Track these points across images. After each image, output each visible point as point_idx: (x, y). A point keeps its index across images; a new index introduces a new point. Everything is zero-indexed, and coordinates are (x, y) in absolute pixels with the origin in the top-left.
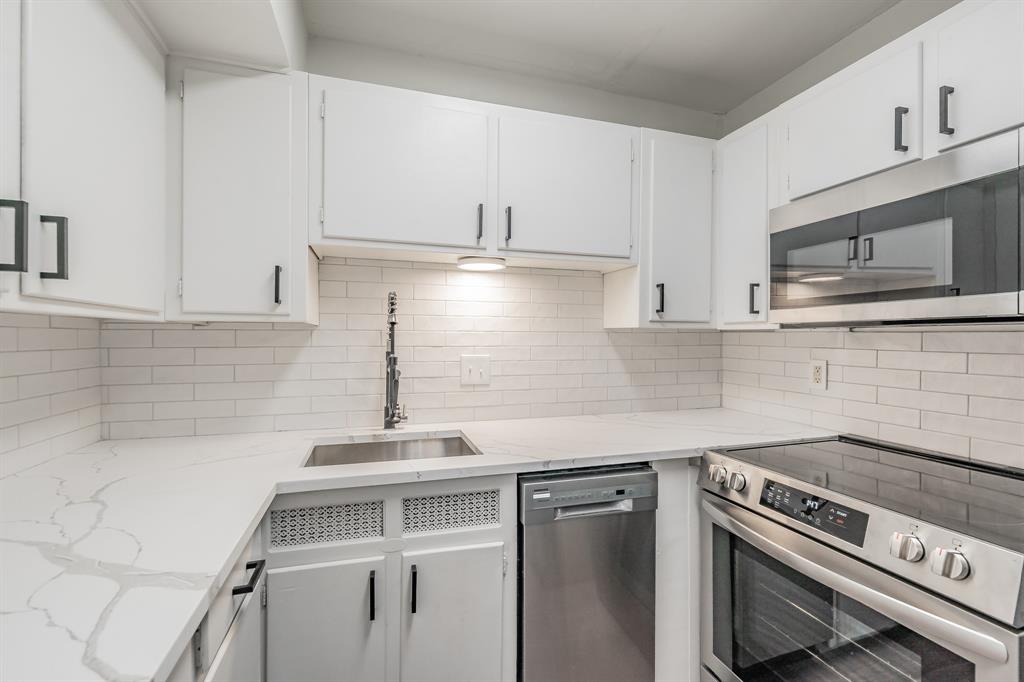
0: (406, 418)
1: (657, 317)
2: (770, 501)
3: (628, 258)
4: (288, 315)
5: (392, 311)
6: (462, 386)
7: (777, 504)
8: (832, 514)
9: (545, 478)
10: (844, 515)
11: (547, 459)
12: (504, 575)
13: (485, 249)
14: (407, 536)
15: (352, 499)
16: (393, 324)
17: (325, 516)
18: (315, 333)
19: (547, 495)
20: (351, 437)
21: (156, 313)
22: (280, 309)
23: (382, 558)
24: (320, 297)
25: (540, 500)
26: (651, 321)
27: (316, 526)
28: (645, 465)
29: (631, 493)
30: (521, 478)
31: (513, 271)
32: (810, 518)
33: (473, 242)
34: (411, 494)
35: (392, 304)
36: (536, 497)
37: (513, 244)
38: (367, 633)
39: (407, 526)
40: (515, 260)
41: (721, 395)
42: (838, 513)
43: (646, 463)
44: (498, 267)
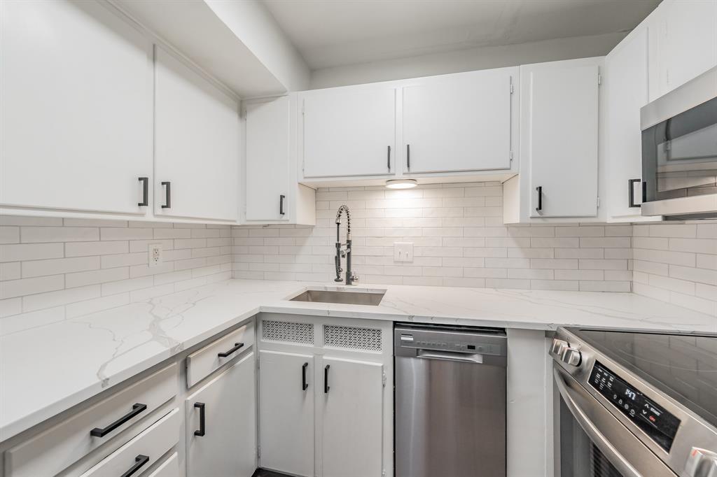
0: (357, 279)
1: (537, 214)
2: (596, 381)
3: (509, 169)
4: (288, 220)
5: (340, 216)
6: (395, 262)
7: (602, 386)
8: (646, 409)
9: (413, 327)
10: (658, 414)
11: (412, 314)
12: (384, 386)
13: (394, 174)
14: (326, 347)
15: (299, 321)
16: (338, 224)
17: (287, 327)
18: (314, 230)
19: (412, 339)
20: (326, 288)
21: (235, 221)
22: (284, 217)
23: (312, 357)
24: (316, 210)
25: (406, 341)
26: (531, 218)
27: (283, 332)
28: (503, 331)
29: (481, 350)
30: (396, 324)
31: (422, 187)
32: (627, 407)
33: (385, 171)
34: (330, 323)
35: (341, 212)
36: (403, 338)
37: (412, 170)
38: (304, 396)
39: (327, 342)
40: (422, 180)
41: (631, 282)
42: (652, 409)
43: (504, 329)
44: (412, 185)
